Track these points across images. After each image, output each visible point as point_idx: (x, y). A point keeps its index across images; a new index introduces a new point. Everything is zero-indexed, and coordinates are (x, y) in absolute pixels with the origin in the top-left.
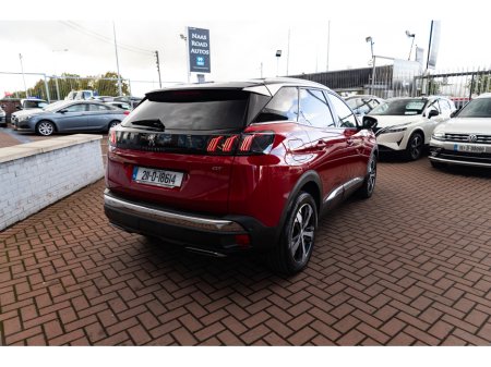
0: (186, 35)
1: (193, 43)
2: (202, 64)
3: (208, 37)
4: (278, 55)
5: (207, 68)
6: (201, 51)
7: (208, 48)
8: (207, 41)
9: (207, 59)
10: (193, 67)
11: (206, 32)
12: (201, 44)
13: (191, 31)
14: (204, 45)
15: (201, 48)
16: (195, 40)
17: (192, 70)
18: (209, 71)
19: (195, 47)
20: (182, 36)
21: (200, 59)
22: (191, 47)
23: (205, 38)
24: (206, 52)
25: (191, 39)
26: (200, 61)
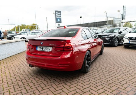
0: (55, 13)
1: (57, 15)
2: (59, 21)
3: (61, 13)
4: (81, 18)
5: (60, 22)
6: (59, 17)
7: (61, 16)
8: (61, 14)
9: (60, 19)
10: (57, 21)
12: (59, 15)
13: (56, 12)
14: (60, 15)
16: (57, 14)
17: (56, 22)
18: (61, 23)
20: (53, 13)
22: (56, 16)
23: (60, 13)
24: (60, 17)
25: (56, 14)
26: (59, 20)
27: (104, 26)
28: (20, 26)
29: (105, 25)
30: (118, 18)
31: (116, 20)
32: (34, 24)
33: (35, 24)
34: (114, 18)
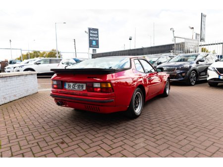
0: (88, 31)
1: (91, 35)
2: (95, 44)
3: (98, 32)
6: (94, 38)
7: (98, 37)
8: (98, 34)
9: (97, 42)
10: (91, 45)
11: (97, 30)
12: (94, 35)
13: (90, 29)
14: (96, 36)
16: (92, 33)
17: (90, 47)
18: (98, 47)
19: (92, 37)
20: (86, 32)
21: (94, 42)
22: (90, 37)
23: (96, 32)
24: (97, 39)
25: (90, 33)
27: (170, 52)
30: (191, 39)
31: (189, 42)
33: (55, 50)
34: (185, 39)
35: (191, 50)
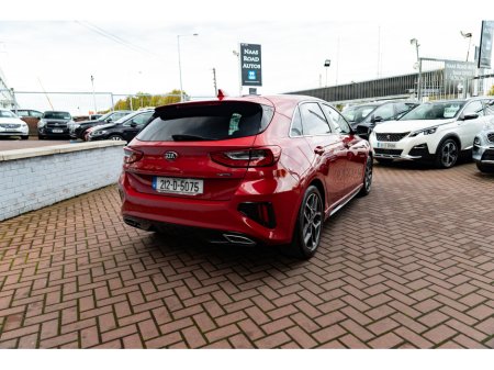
0: (239, 51)
1: (245, 58)
2: (253, 78)
3: (260, 52)
4: (327, 65)
5: (258, 81)
6: (253, 66)
7: (260, 63)
8: (259, 56)
9: (258, 73)
10: (245, 80)
11: (258, 47)
12: (252, 59)
13: (243, 47)
14: (257, 59)
15: (253, 62)
16: (248, 55)
17: (244, 84)
18: (260, 84)
19: (247, 62)
20: (235, 52)
21: (252, 73)
22: (243, 62)
23: (257, 53)
24: (258, 66)
25: (243, 54)
26: (252, 76)
27: (407, 92)
28: (134, 100)
29: (411, 90)
30: (462, 63)
31: (456, 70)
32: (175, 92)
33: (179, 92)
34: (446, 62)
35: (460, 87)
